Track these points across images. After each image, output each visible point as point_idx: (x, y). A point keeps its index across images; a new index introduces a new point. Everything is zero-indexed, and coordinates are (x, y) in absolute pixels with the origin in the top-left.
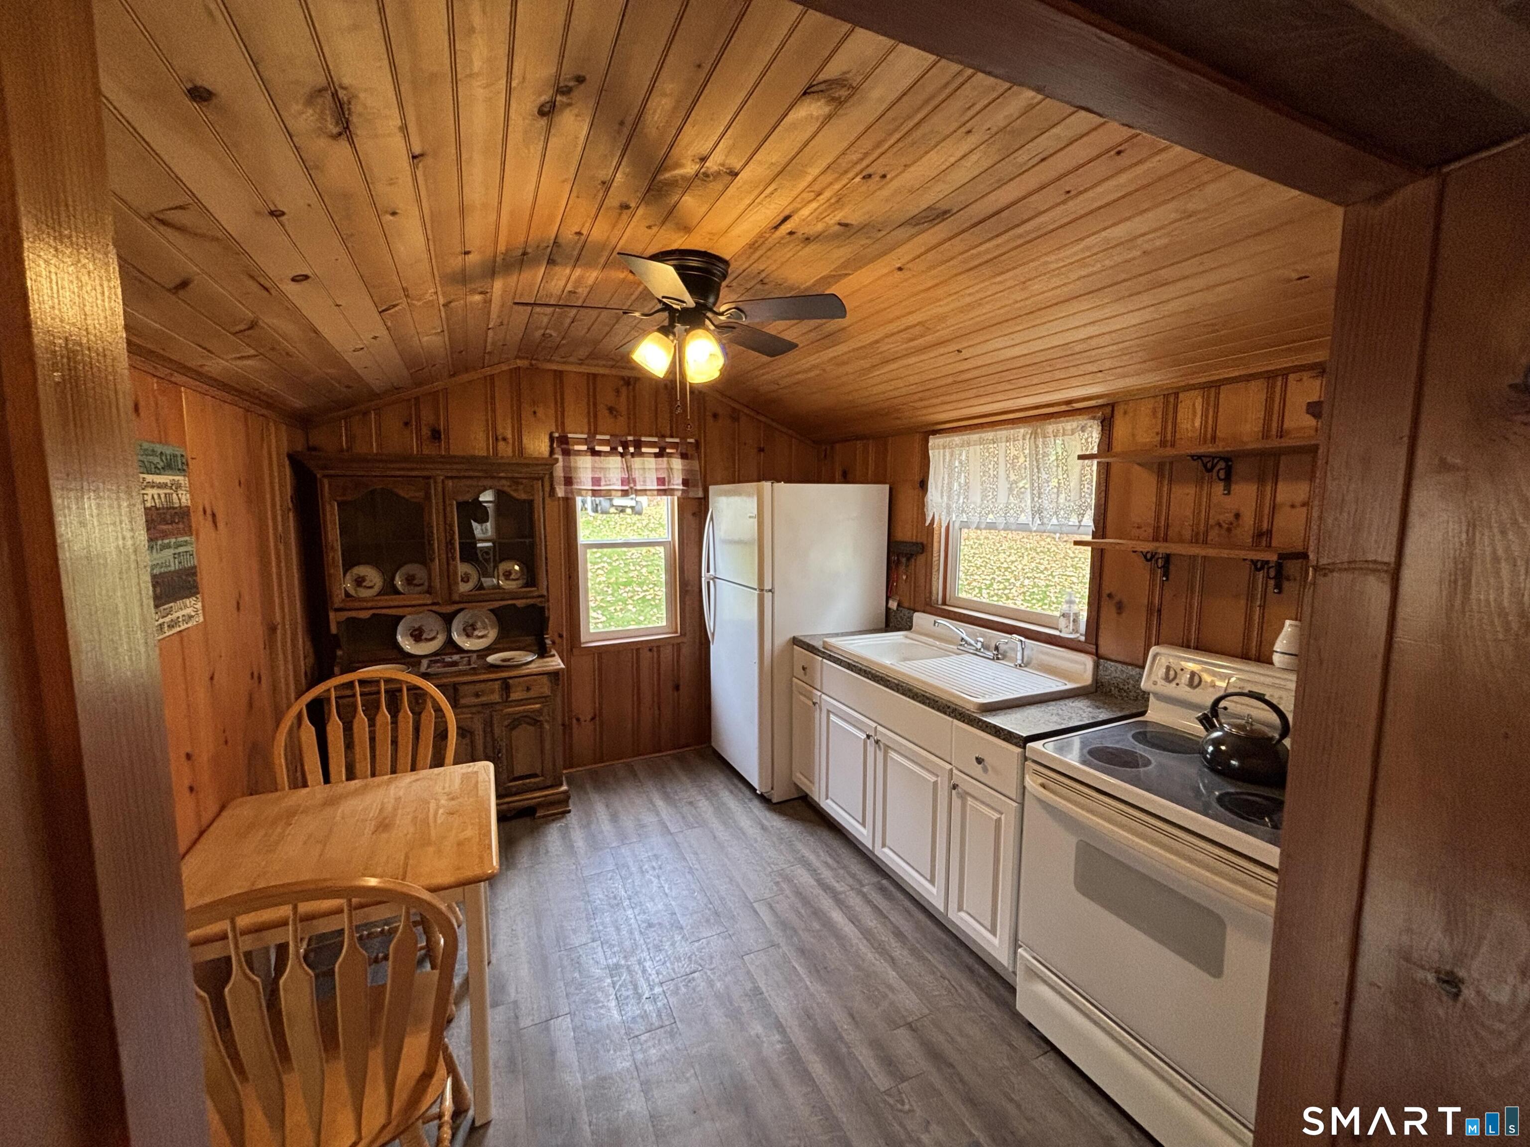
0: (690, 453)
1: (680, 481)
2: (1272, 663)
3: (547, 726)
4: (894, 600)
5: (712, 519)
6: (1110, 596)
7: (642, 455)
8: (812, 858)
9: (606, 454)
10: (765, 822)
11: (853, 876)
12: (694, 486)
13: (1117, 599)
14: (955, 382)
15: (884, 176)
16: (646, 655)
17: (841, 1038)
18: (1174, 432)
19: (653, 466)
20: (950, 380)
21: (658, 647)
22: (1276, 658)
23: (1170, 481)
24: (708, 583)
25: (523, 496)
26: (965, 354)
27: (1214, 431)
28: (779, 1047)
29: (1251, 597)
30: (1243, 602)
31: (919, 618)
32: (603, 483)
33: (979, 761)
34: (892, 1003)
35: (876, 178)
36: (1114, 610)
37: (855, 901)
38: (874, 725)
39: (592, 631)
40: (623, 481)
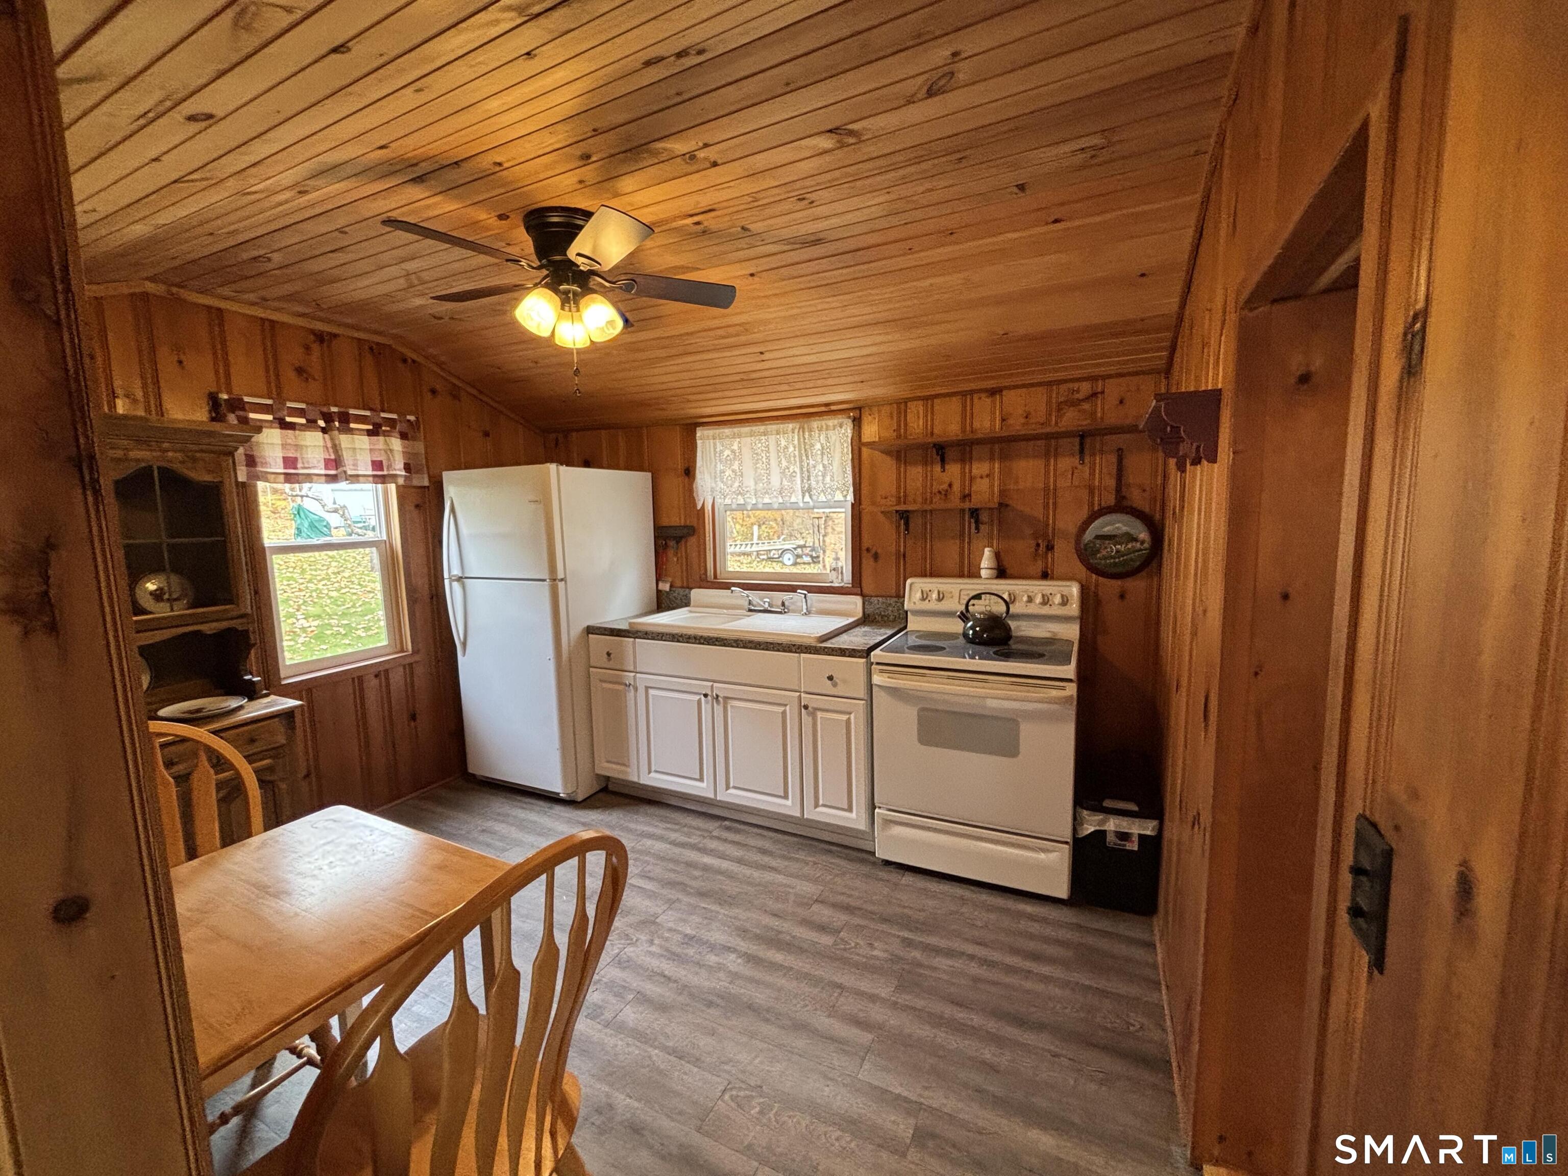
0: (411, 432)
1: (402, 466)
2: (980, 577)
3: (283, 786)
4: (666, 582)
5: (453, 510)
6: (868, 550)
7: (351, 431)
8: (651, 829)
9: (303, 427)
10: (582, 820)
11: (698, 829)
12: (417, 472)
13: (873, 551)
14: (743, 380)
15: (812, 202)
16: (372, 683)
17: (780, 932)
18: (906, 430)
19: (367, 446)
20: (738, 378)
21: (386, 671)
22: (984, 573)
23: (905, 463)
25: (203, 476)
26: (767, 356)
27: (932, 428)
28: (739, 961)
29: (962, 535)
30: (958, 542)
31: (697, 594)
32: (299, 465)
33: (830, 678)
34: (796, 895)
35: (806, 202)
36: (871, 560)
37: (713, 844)
38: (710, 684)
39: (288, 663)
40: (328, 463)
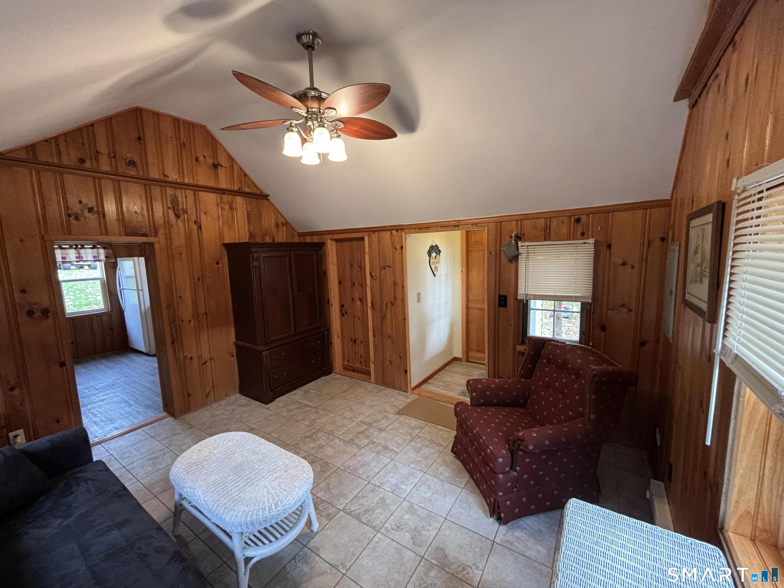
0: (107, 247)
1: (104, 257)
5: (119, 269)
7: (85, 248)
9: (68, 248)
12: (110, 258)
19: (91, 252)
21: (100, 315)
24: (121, 291)
32: (67, 258)
39: (68, 312)
40: (77, 258)
